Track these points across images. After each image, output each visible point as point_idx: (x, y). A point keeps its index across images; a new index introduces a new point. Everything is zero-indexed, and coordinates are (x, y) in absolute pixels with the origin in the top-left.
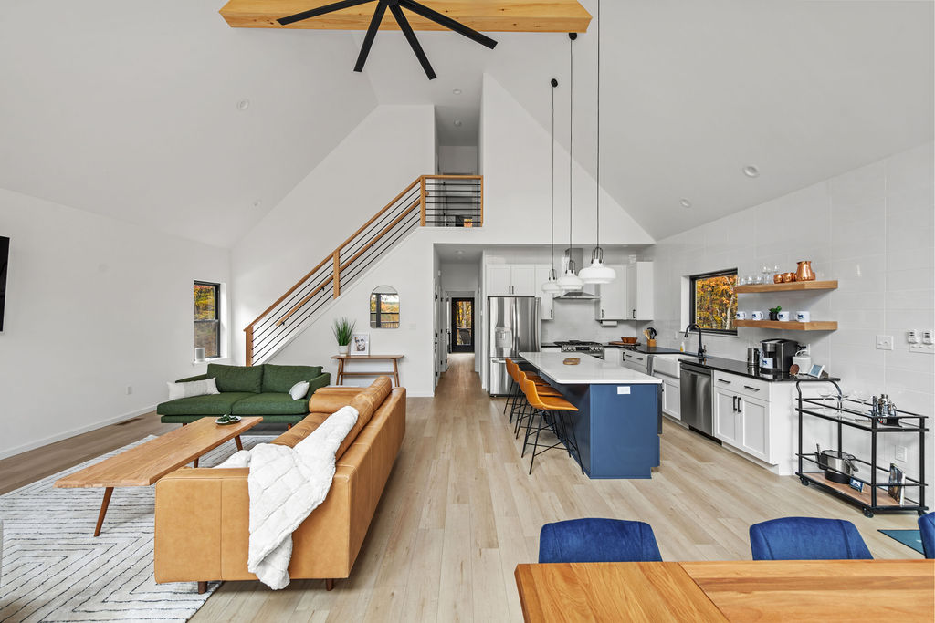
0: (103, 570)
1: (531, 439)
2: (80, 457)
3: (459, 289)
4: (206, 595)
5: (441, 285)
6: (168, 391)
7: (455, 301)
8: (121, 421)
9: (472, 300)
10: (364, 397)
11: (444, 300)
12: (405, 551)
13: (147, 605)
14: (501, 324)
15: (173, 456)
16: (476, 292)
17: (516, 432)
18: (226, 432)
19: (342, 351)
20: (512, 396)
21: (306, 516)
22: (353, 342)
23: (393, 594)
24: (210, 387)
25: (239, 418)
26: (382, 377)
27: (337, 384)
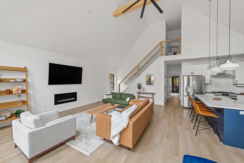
0: (91, 130)
1: (197, 124)
2: (91, 108)
3: (174, 74)
4: (105, 141)
5: (167, 73)
6: (104, 97)
7: (173, 78)
8: (98, 102)
9: (179, 77)
10: (140, 103)
11: (169, 77)
12: (149, 147)
13: (95, 140)
14: (188, 84)
15: (102, 110)
16: (180, 75)
17: (192, 121)
18: (112, 107)
19: (139, 91)
20: (191, 108)
21: (122, 130)
22: (142, 88)
23: (144, 157)
24: (111, 97)
25: (115, 104)
26: (147, 98)
27: (138, 99)
